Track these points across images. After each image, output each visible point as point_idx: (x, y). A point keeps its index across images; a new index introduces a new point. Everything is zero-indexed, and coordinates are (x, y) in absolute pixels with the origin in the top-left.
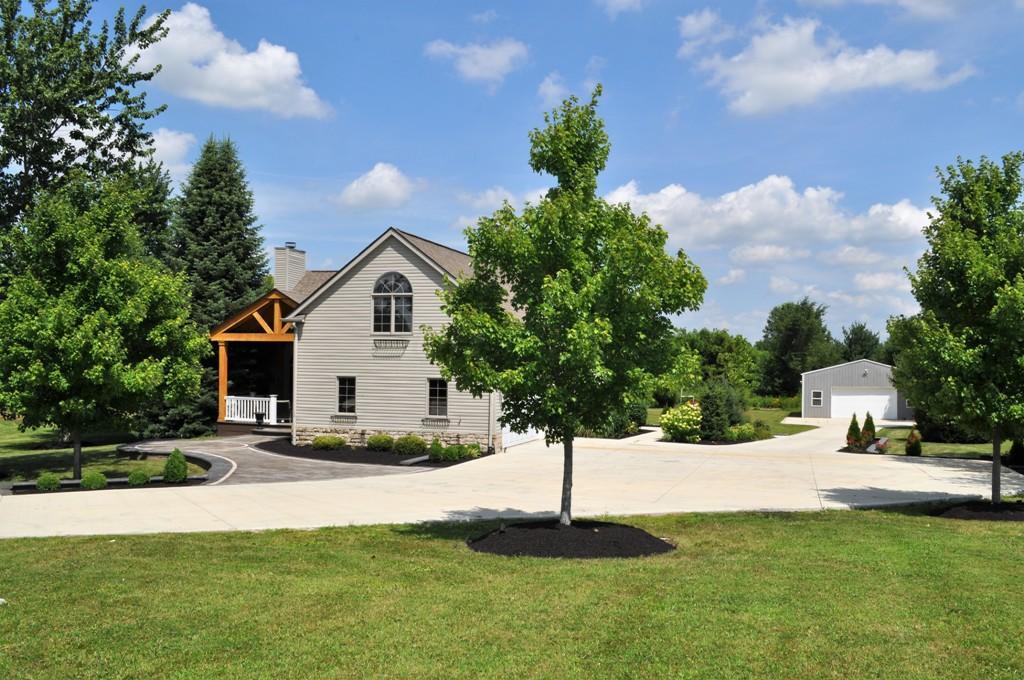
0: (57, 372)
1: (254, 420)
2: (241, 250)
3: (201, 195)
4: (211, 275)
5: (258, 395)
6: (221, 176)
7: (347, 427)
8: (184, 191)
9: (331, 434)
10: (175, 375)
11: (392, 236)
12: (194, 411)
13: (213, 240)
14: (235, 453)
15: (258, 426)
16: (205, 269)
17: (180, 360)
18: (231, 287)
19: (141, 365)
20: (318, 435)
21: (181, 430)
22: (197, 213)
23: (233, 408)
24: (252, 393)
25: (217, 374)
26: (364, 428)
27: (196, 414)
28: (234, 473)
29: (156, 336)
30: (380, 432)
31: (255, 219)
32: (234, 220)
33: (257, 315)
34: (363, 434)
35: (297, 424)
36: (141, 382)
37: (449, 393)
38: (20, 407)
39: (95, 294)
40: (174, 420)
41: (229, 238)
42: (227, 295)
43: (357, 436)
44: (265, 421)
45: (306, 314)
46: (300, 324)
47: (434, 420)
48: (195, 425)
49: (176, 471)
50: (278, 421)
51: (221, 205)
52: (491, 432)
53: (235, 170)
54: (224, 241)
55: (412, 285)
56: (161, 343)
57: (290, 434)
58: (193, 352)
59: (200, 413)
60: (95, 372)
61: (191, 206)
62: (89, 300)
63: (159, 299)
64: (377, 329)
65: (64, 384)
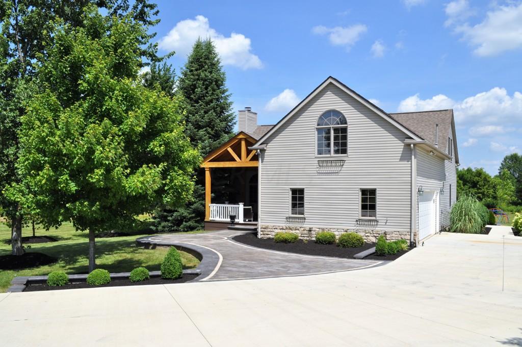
0: (66, 176)
1: (229, 220)
2: (219, 109)
3: (193, 75)
4: (200, 125)
5: (230, 203)
6: (205, 63)
7: (298, 225)
8: (183, 73)
9: (286, 231)
10: (171, 181)
11: (331, 83)
12: (190, 214)
13: (201, 103)
14: (219, 245)
15: (231, 224)
16: (196, 121)
17: (176, 168)
18: (212, 133)
19: (141, 170)
20: (276, 231)
21: (182, 226)
22: (191, 86)
23: (215, 212)
24: (226, 202)
25: (205, 189)
26: (311, 226)
27: (191, 216)
28: (221, 266)
29: (156, 146)
30: (323, 229)
31: (226, 91)
32: (214, 90)
33: (230, 150)
34: (310, 230)
35: (261, 223)
36: (140, 185)
37: (377, 200)
38: (34, 209)
39: (101, 107)
40: (178, 220)
41: (211, 101)
42: (210, 138)
43: (306, 232)
44: (236, 220)
45: (267, 144)
46: (263, 151)
47: (366, 221)
48: (191, 223)
49: (172, 268)
50: (244, 221)
51: (206, 80)
52: (413, 231)
53: (214, 59)
54: (207, 103)
55: (347, 119)
56: (160, 153)
57: (256, 229)
58: (187, 162)
59: (193, 215)
60: (96, 176)
61: (187, 81)
62: (96, 113)
63: (158, 114)
64: (320, 152)
65: (73, 187)
